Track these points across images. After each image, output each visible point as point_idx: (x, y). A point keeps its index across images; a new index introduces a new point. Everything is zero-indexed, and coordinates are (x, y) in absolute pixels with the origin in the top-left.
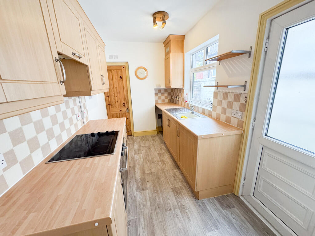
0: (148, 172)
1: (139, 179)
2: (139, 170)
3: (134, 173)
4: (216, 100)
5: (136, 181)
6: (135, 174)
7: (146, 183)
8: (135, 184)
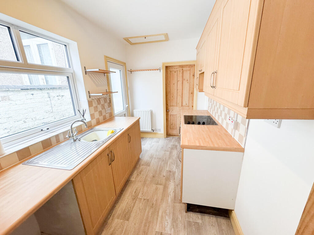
0: (160, 186)
1: (171, 180)
2: (169, 192)
3: (175, 190)
4: (92, 108)
5: (175, 180)
6: (175, 187)
7: (166, 175)
8: (176, 177)
